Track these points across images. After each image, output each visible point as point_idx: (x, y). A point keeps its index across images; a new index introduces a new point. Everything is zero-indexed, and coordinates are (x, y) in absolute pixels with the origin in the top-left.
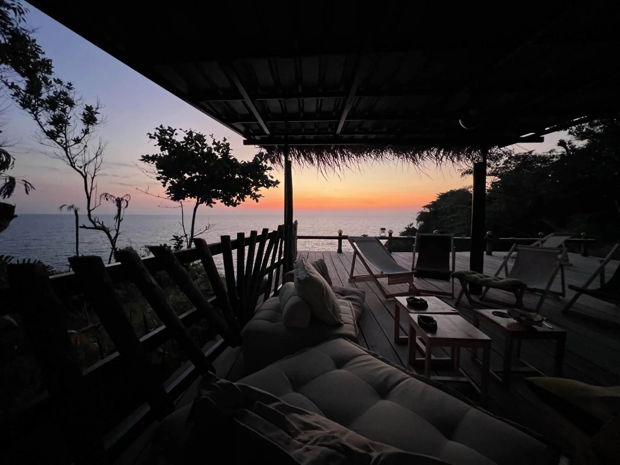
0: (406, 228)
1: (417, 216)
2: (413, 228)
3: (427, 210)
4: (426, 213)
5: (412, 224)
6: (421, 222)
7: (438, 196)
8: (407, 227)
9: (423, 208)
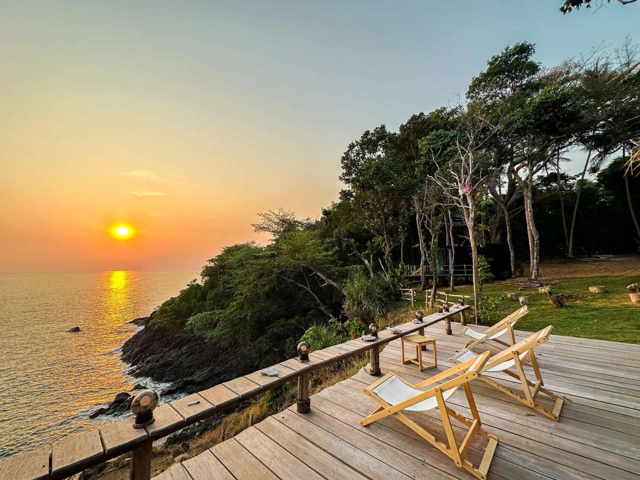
0: (188, 285)
1: (202, 271)
2: (198, 285)
3: (212, 264)
4: (211, 268)
5: (196, 280)
6: (206, 277)
7: (223, 250)
8: (190, 284)
9: (208, 262)
